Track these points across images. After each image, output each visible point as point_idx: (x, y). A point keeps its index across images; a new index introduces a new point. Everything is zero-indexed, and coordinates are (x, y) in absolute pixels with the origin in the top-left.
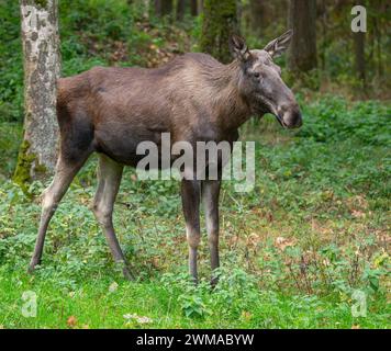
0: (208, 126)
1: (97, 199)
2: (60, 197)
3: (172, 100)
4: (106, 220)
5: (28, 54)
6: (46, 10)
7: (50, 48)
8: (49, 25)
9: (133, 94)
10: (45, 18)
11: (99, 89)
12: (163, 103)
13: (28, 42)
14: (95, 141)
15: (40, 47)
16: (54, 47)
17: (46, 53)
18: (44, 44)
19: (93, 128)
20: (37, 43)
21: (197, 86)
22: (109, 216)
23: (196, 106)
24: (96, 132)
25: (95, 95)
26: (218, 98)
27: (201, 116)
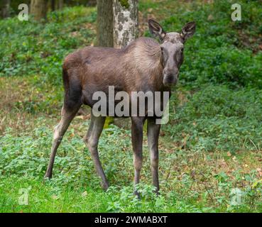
0: (147, 86)
1: (88, 135)
2: (63, 133)
3: (127, 69)
4: (93, 149)
5: (116, 40)
6: (129, 10)
7: (130, 36)
8: (130, 21)
9: (105, 65)
10: (128, 16)
11: (86, 62)
12: (121, 71)
13: (116, 32)
14: (82, 97)
15: (124, 35)
16: (133, 35)
17: (128, 39)
18: (126, 33)
19: (81, 88)
20: (122, 32)
21: (142, 59)
22: (95, 146)
23: (140, 73)
24: (83, 91)
25: (84, 66)
26: (153, 67)
27: (143, 79)
